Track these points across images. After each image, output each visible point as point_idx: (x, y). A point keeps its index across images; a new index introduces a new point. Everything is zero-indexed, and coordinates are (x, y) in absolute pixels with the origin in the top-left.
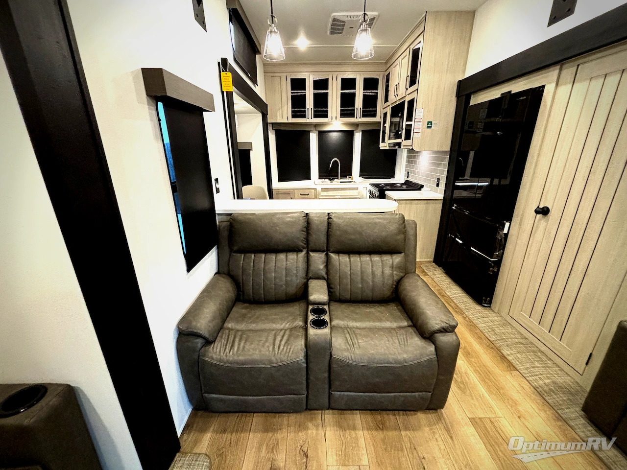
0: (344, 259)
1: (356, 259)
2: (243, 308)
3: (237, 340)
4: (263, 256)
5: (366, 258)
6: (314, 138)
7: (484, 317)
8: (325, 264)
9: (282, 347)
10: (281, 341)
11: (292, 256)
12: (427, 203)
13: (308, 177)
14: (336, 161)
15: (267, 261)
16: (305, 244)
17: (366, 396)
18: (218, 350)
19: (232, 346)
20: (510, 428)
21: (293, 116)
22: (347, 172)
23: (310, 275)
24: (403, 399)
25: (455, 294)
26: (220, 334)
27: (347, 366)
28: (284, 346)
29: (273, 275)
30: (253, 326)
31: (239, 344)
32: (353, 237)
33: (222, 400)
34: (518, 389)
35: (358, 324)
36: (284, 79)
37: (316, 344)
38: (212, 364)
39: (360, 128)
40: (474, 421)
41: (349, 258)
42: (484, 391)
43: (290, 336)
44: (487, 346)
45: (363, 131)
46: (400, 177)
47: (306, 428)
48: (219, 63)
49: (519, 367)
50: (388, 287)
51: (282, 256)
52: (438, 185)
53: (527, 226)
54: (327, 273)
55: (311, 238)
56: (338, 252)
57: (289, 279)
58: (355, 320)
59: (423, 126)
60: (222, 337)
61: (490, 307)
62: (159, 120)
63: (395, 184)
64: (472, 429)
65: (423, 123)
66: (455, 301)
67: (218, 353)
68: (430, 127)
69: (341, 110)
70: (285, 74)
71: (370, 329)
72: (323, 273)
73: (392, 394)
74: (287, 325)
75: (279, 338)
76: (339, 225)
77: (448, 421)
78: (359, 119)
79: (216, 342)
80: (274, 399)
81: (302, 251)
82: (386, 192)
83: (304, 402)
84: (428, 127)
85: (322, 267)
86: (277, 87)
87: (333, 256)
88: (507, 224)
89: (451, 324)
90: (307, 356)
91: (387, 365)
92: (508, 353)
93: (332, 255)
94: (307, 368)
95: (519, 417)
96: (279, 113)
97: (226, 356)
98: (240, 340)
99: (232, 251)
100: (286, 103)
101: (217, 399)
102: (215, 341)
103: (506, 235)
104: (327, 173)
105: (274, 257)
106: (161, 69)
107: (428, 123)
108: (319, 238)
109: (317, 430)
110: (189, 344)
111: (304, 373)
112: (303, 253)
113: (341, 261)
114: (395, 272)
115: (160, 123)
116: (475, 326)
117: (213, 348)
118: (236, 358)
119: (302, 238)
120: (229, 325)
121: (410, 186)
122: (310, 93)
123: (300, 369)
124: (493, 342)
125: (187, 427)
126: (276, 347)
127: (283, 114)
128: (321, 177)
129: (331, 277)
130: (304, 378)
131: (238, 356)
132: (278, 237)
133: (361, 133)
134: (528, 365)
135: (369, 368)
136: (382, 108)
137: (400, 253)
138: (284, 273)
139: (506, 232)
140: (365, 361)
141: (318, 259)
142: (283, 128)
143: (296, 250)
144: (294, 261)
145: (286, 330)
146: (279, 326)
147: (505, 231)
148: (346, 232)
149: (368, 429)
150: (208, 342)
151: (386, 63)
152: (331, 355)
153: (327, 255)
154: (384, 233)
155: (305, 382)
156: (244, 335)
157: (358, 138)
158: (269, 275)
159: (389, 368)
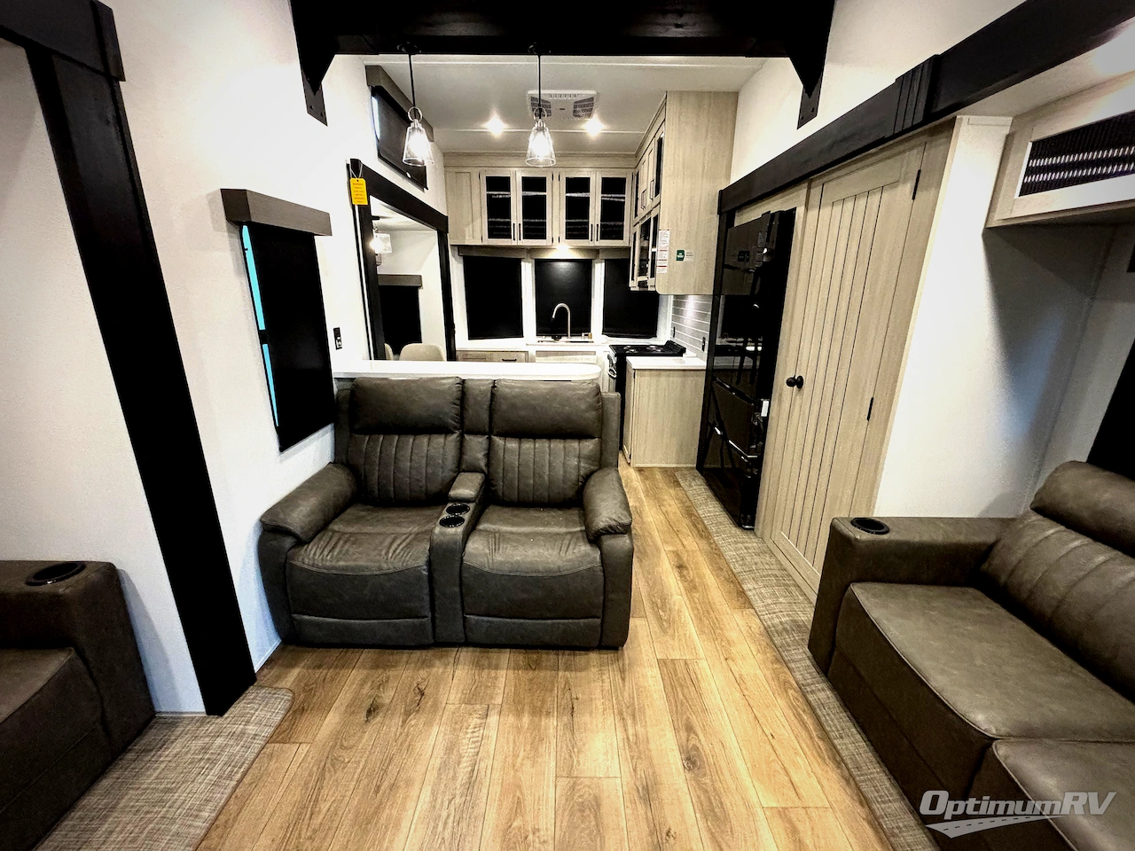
0: (512, 444)
1: (528, 445)
2: (363, 511)
3: (341, 542)
4: (397, 437)
5: (542, 445)
6: (527, 272)
7: (736, 543)
8: (486, 452)
9: (398, 551)
10: (399, 545)
11: (439, 440)
12: (684, 376)
13: (518, 333)
14: (562, 309)
15: (401, 444)
16: (457, 422)
17: (514, 623)
18: (313, 552)
19: (333, 548)
20: (708, 670)
21: (491, 235)
22: (582, 326)
23: (464, 467)
24: (562, 627)
25: (709, 512)
26: (319, 536)
27: (482, 576)
28: (402, 549)
29: (409, 464)
30: (369, 529)
31: (342, 547)
32: (523, 413)
33: (318, 625)
34: (742, 629)
35: (514, 529)
36: (475, 176)
37: (440, 545)
38: (302, 569)
39: (601, 256)
40: (662, 663)
41: (520, 443)
42: (693, 630)
43: (414, 539)
44: (726, 579)
45: (606, 260)
46: (663, 336)
47: (431, 666)
48: (348, 165)
49: (758, 604)
50: (570, 484)
51: (424, 439)
52: (703, 349)
53: (786, 405)
54: (488, 465)
55: (466, 415)
56: (506, 434)
57: (430, 471)
58: (513, 525)
59: (670, 258)
60: (321, 539)
61: (753, 529)
62: (244, 250)
63: (648, 346)
64: (656, 671)
65: (670, 254)
66: (705, 522)
67: (311, 556)
68: (682, 259)
69: (567, 224)
70: (478, 170)
71: (527, 535)
72: (482, 464)
73: (549, 621)
74: (416, 529)
75: (398, 542)
76: (505, 398)
77: (627, 662)
78: (595, 241)
79: (312, 544)
80: (389, 624)
81: (453, 433)
82: (628, 358)
83: (429, 627)
84: (678, 259)
85: (480, 455)
86: (466, 190)
87: (499, 441)
88: (766, 403)
89: (621, 522)
90: (429, 563)
91: (534, 575)
92: (751, 587)
93: (496, 439)
94: (431, 577)
95: (726, 659)
96: (468, 230)
97: (322, 559)
98: (345, 542)
99: (353, 431)
100: (478, 215)
101: (310, 622)
102: (309, 543)
103: (766, 419)
104: (550, 326)
105: (411, 440)
106: (244, 191)
107: (679, 252)
108: (479, 414)
109: (445, 668)
110: (274, 543)
111: (426, 585)
112: (455, 435)
113: (509, 448)
114: (582, 464)
115: (244, 254)
116: (720, 555)
117: (306, 550)
118: (334, 563)
119: (452, 414)
120: (336, 526)
121: (673, 349)
122: (516, 196)
123: (420, 577)
124: (737, 575)
125: (270, 662)
126: (391, 551)
127: (473, 230)
128: (540, 332)
129: (492, 470)
130: (426, 591)
131: (338, 561)
132: (417, 411)
133: (603, 264)
134: (769, 601)
135: (511, 578)
136: (630, 226)
137: (593, 438)
138: (424, 461)
139: (766, 415)
140: (506, 568)
141: (477, 445)
142: (475, 254)
143: (444, 430)
144: (442, 448)
145: (410, 535)
146: (404, 530)
147: (764, 414)
148: (513, 406)
149: (514, 669)
150: (300, 542)
151: (636, 156)
152: (462, 560)
153: (490, 439)
154: (567, 408)
155: (427, 598)
156: (353, 539)
157: (599, 271)
158: (401, 465)
159: (537, 579)
